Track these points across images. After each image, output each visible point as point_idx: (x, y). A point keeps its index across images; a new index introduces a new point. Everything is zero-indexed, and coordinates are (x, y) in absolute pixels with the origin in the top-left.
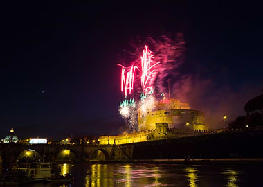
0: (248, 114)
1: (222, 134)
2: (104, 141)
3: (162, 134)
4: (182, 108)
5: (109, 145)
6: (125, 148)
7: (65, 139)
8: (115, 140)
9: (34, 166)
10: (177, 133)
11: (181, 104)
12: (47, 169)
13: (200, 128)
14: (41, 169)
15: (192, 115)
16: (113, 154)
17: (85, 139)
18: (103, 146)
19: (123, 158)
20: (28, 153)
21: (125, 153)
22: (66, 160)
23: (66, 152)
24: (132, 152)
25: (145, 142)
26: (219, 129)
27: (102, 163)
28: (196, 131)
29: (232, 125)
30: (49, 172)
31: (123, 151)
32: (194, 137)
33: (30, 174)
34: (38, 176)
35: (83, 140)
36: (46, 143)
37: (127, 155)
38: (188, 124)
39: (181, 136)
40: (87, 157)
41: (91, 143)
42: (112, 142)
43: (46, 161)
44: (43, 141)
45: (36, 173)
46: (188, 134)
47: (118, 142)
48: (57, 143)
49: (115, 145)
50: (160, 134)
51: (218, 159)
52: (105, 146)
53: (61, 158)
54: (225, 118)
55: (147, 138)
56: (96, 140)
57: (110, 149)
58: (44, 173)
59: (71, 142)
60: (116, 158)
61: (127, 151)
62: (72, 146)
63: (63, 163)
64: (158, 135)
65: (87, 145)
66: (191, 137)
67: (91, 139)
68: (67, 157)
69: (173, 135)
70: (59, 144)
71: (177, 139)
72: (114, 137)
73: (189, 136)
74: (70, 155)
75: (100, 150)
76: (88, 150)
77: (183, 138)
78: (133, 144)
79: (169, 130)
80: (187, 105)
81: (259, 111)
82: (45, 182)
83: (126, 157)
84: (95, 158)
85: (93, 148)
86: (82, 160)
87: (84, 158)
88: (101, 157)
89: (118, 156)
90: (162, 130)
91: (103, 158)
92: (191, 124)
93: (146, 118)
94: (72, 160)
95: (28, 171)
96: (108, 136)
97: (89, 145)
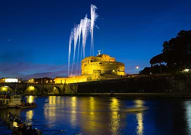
0: (152, 66)
1: (135, 78)
2: (58, 81)
3: (97, 77)
4: (111, 61)
5: (61, 84)
7: (31, 80)
9: (8, 97)
10: (107, 77)
11: (110, 58)
12: (18, 99)
13: (122, 74)
14: (14, 99)
15: (117, 65)
16: (64, 89)
17: (45, 80)
18: (57, 84)
19: (71, 92)
20: (4, 89)
21: (72, 89)
22: (32, 93)
23: (32, 88)
24: (77, 88)
25: (85, 82)
26: (133, 75)
27: (56, 95)
28: (119, 76)
29: (142, 72)
30: (20, 101)
32: (117, 80)
33: (5, 103)
34: (12, 104)
35: (44, 81)
36: (17, 81)
38: (114, 71)
39: (108, 79)
41: (49, 82)
42: (63, 82)
44: (15, 80)
45: (10, 102)
46: (114, 77)
47: (67, 83)
48: (26, 82)
49: (65, 84)
50: (95, 77)
52: (59, 84)
53: (28, 92)
54: (137, 68)
55: (87, 80)
56: (53, 80)
58: (15, 102)
59: (35, 81)
61: (74, 88)
62: (36, 84)
63: (29, 95)
65: (46, 84)
66: (115, 80)
67: (49, 80)
68: (32, 91)
69: (104, 78)
71: (106, 81)
72: (65, 79)
74: (35, 90)
76: (47, 87)
77: (111, 80)
78: (78, 83)
79: (101, 75)
81: (159, 64)
82: (17, 108)
83: (73, 92)
84: (52, 92)
85: (50, 85)
86: (43, 94)
87: (44, 92)
88: (56, 92)
89: (67, 91)
90: (97, 75)
91: (58, 92)
92: (116, 71)
93: (87, 67)
94: (36, 93)
95: (4, 101)
96: (61, 77)
97: (48, 84)
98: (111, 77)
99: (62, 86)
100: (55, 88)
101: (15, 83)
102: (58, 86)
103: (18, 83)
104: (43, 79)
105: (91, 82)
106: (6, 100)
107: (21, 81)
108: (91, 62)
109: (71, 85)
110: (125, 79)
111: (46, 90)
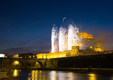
1: (112, 54)
2: (40, 56)
3: (75, 53)
4: (88, 38)
5: (43, 59)
6: (53, 61)
7: (16, 55)
8: (47, 55)
10: (85, 53)
11: (87, 35)
12: (4, 73)
13: (99, 50)
14: (0, 73)
15: (94, 42)
16: (45, 64)
17: (29, 55)
18: (39, 59)
19: (52, 67)
21: (52, 64)
22: (17, 67)
23: (17, 63)
24: (57, 63)
25: (65, 58)
26: (110, 51)
27: (38, 69)
28: (96, 52)
30: (6, 75)
31: (51, 62)
32: (95, 55)
35: (27, 56)
36: (4, 57)
37: (54, 65)
38: (91, 47)
39: (86, 55)
41: (32, 57)
42: (45, 57)
44: (2, 56)
46: (91, 53)
48: (11, 57)
49: (46, 59)
52: (41, 59)
53: (13, 66)
55: (66, 55)
56: (35, 55)
58: (2, 75)
59: (20, 56)
61: (54, 63)
62: (20, 59)
63: (14, 69)
64: (73, 54)
65: (29, 59)
67: (32, 55)
69: (82, 54)
71: (84, 57)
72: (46, 54)
73: (92, 54)
74: (19, 64)
75: (38, 61)
77: (88, 56)
78: (58, 58)
79: (80, 51)
80: (91, 35)
83: (53, 66)
84: (34, 66)
85: (33, 60)
86: (26, 68)
87: (28, 67)
88: (38, 66)
89: (48, 65)
90: (75, 51)
91: (39, 67)
92: (93, 47)
94: (20, 68)
96: (43, 53)
97: (31, 59)
98: (88, 53)
99: (43, 61)
100: (37, 63)
101: (2, 58)
102: (40, 61)
103: (5, 58)
104: (27, 54)
105: (70, 57)
107: (7, 56)
109: (52, 60)
110: (102, 55)
111: (29, 65)
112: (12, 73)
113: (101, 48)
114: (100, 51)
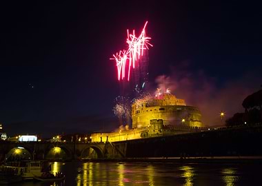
0: (246, 110)
1: (219, 131)
2: (96, 138)
3: (157, 131)
4: (177, 104)
5: (102, 143)
6: (118, 146)
7: (55, 136)
8: (107, 137)
9: (24, 164)
10: (172, 130)
11: (176, 100)
12: (36, 167)
13: (197, 124)
14: (31, 168)
15: (188, 111)
16: (106, 152)
17: (77, 136)
18: (95, 143)
19: (116, 157)
20: (18, 151)
21: (118, 151)
22: (57, 158)
23: (57, 150)
24: (125, 150)
25: (139, 140)
26: (216, 126)
27: (94, 161)
28: (192, 129)
29: (231, 121)
30: (39, 171)
31: (116, 149)
32: (190, 134)
33: (19, 173)
34: (28, 175)
35: (75, 139)
36: (36, 140)
37: (120, 153)
38: (183, 120)
39: (176, 134)
40: (79, 155)
41: (83, 140)
42: (104, 140)
43: (37, 159)
44: (33, 138)
45: (26, 172)
46: (183, 131)
47: (110, 140)
48: (48, 141)
49: (107, 143)
50: (154, 131)
51: (215, 158)
52: (98, 143)
53: (51, 155)
54: (222, 114)
55: (141, 136)
56: (88, 137)
57: (102, 147)
58: (34, 172)
59: (62, 139)
60: (109, 156)
61: (120, 149)
62: (63, 143)
64: (153, 133)
65: (78, 142)
66: (187, 134)
67: (83, 137)
68: (57, 155)
69: (168, 132)
70: (50, 142)
71: (172, 137)
72: (107, 134)
73: (185, 133)
74: (61, 153)
75: (93, 147)
76: (80, 148)
77: (179, 135)
78: (127, 141)
79: (164, 127)
80: (183, 101)
81: (258, 108)
82: (35, 180)
83: (119, 155)
84: (87, 156)
85: (85, 145)
86: (73, 158)
87: (76, 156)
88: (93, 155)
89: (111, 153)
90: (157, 127)
91: (96, 156)
92: (187, 121)
93: (140, 115)
94: (63, 158)
95: (17, 170)
96: (101, 133)
97: (81, 143)
100: (92, 150)
101: (33, 142)
102: (96, 146)
103: (37, 142)
105: (148, 139)
106: (20, 169)
107: (41, 138)
108: (146, 106)
109: (117, 144)
110: (202, 133)
112: (50, 168)
113: (199, 121)
114: (198, 126)
